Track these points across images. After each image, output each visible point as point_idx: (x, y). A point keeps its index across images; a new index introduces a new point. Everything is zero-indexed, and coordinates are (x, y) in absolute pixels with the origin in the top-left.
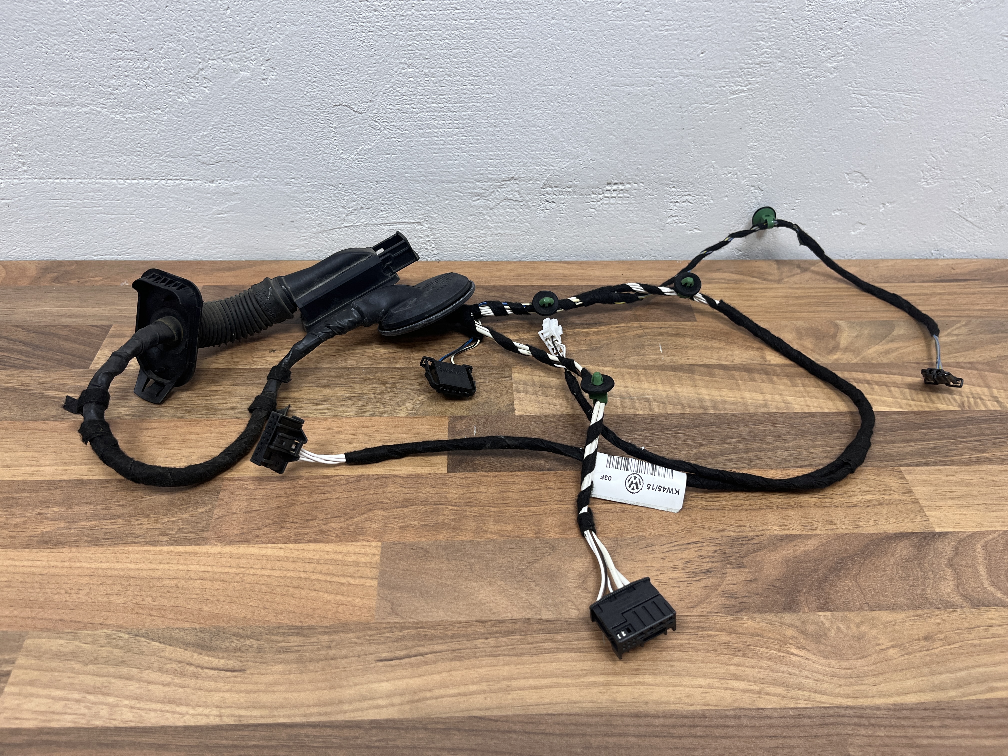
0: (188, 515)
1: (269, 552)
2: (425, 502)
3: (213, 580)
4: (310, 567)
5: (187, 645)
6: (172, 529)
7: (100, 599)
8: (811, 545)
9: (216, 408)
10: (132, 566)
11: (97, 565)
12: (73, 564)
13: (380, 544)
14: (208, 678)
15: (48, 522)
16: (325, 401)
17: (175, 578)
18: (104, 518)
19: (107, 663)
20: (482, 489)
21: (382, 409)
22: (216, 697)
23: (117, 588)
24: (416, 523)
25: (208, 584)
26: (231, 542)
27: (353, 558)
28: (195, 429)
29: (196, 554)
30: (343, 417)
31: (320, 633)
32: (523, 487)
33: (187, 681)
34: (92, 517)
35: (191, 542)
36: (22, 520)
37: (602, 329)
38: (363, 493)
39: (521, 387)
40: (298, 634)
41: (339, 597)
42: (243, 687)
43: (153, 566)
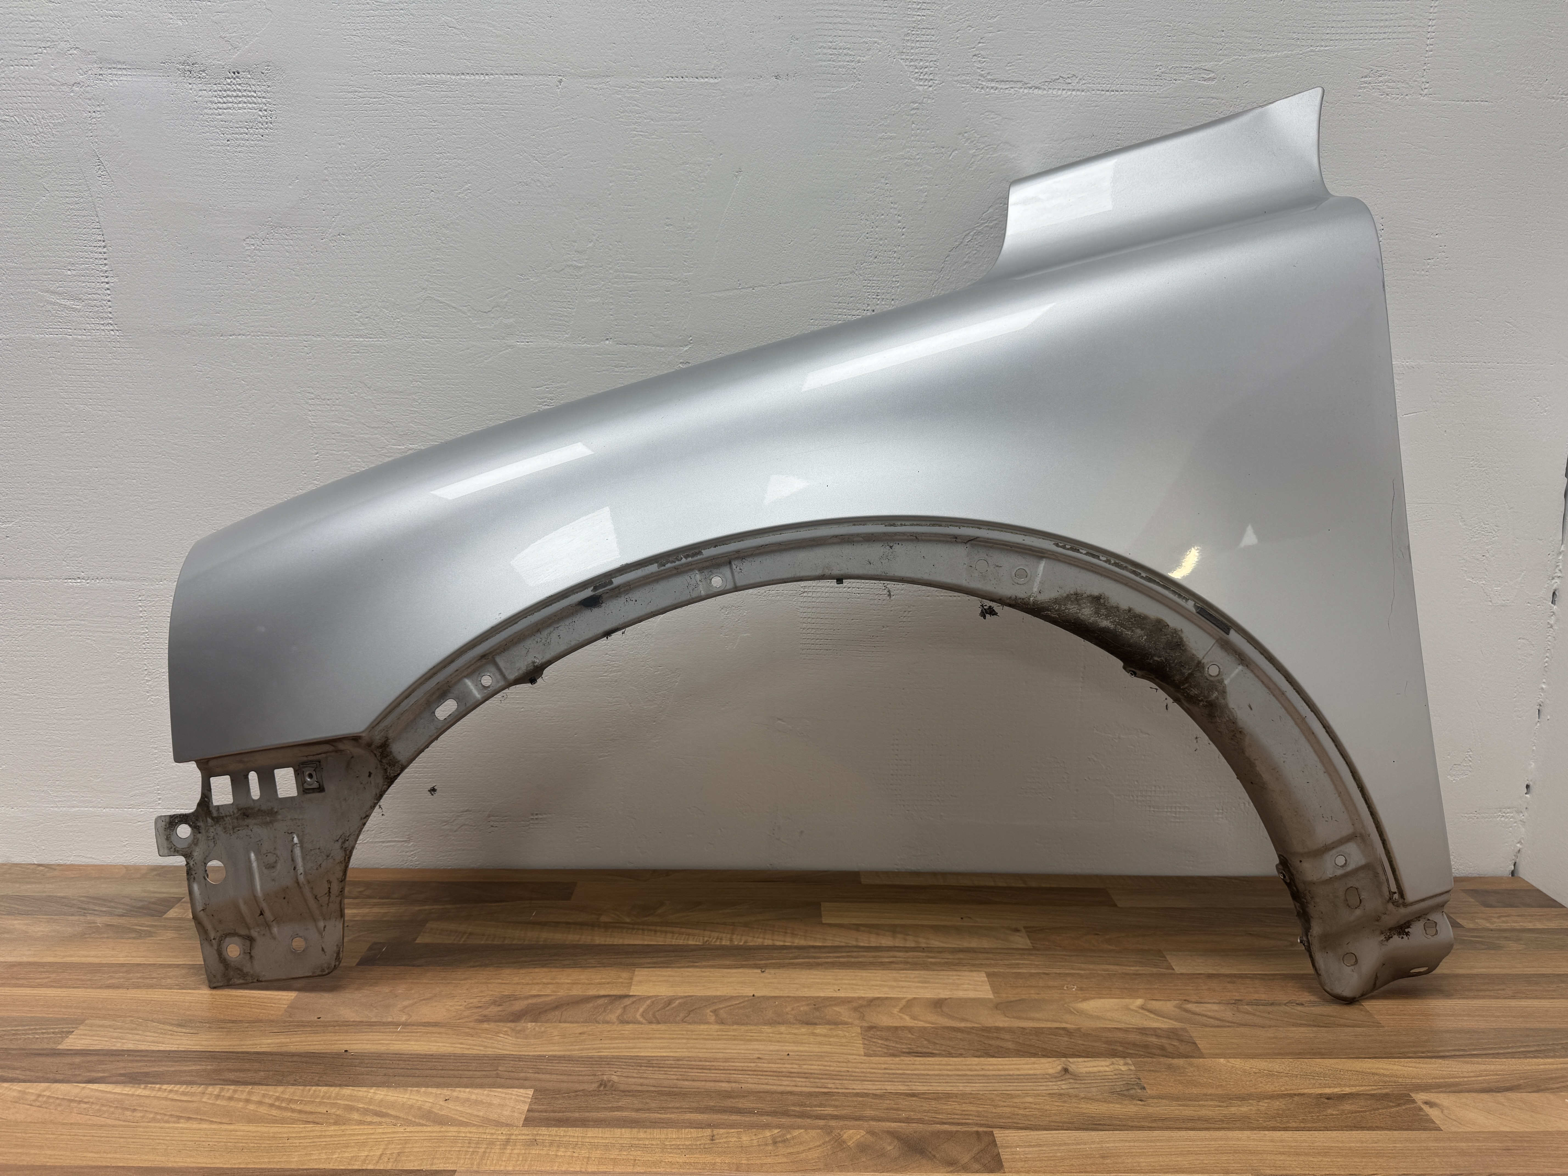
8: (549, 998)
18: (147, 978)
27: (279, 997)
35: (190, 989)
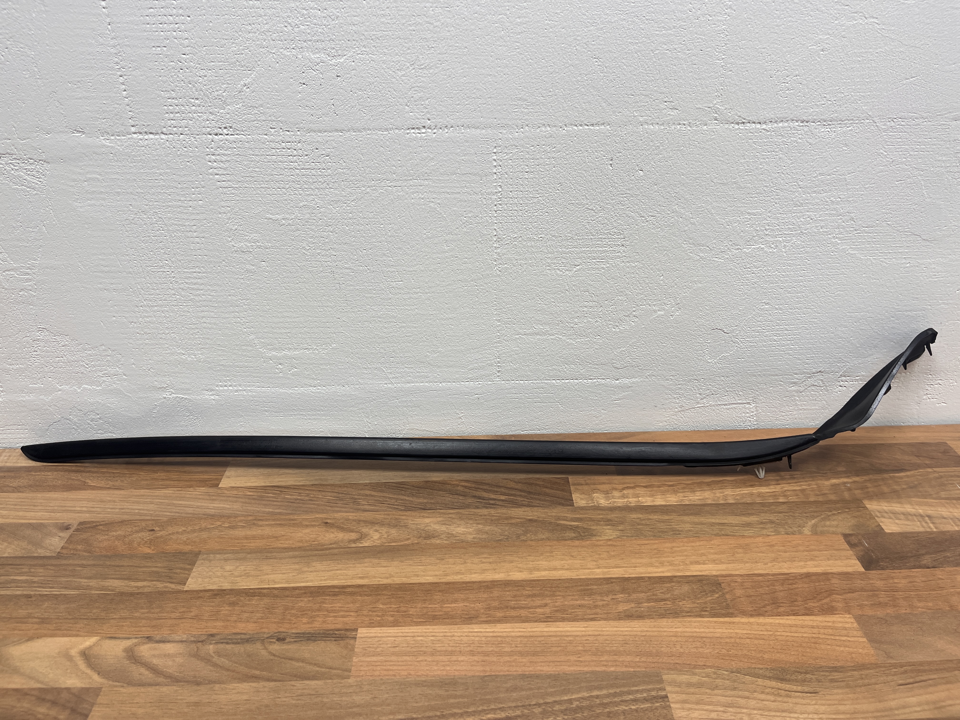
0: (710, 598)
1: (781, 621)
2: (862, 590)
3: (756, 639)
4: (815, 630)
5: (770, 678)
6: (707, 608)
7: (693, 650)
9: (678, 531)
10: (698, 630)
11: (675, 630)
12: (659, 629)
13: (851, 616)
14: (796, 697)
15: (622, 604)
16: (748, 525)
17: (731, 637)
19: (725, 689)
20: (896, 581)
21: (791, 530)
22: (811, 708)
23: (698, 644)
24: (866, 603)
25: (756, 642)
26: (752, 616)
28: (674, 544)
29: (734, 623)
30: (769, 535)
31: (850, 670)
32: (923, 579)
33: (786, 699)
34: (649, 600)
36: (604, 603)
37: (908, 473)
38: (817, 584)
39: (878, 514)
40: (836, 671)
41: (847, 649)
42: (824, 702)
43: (712, 630)
